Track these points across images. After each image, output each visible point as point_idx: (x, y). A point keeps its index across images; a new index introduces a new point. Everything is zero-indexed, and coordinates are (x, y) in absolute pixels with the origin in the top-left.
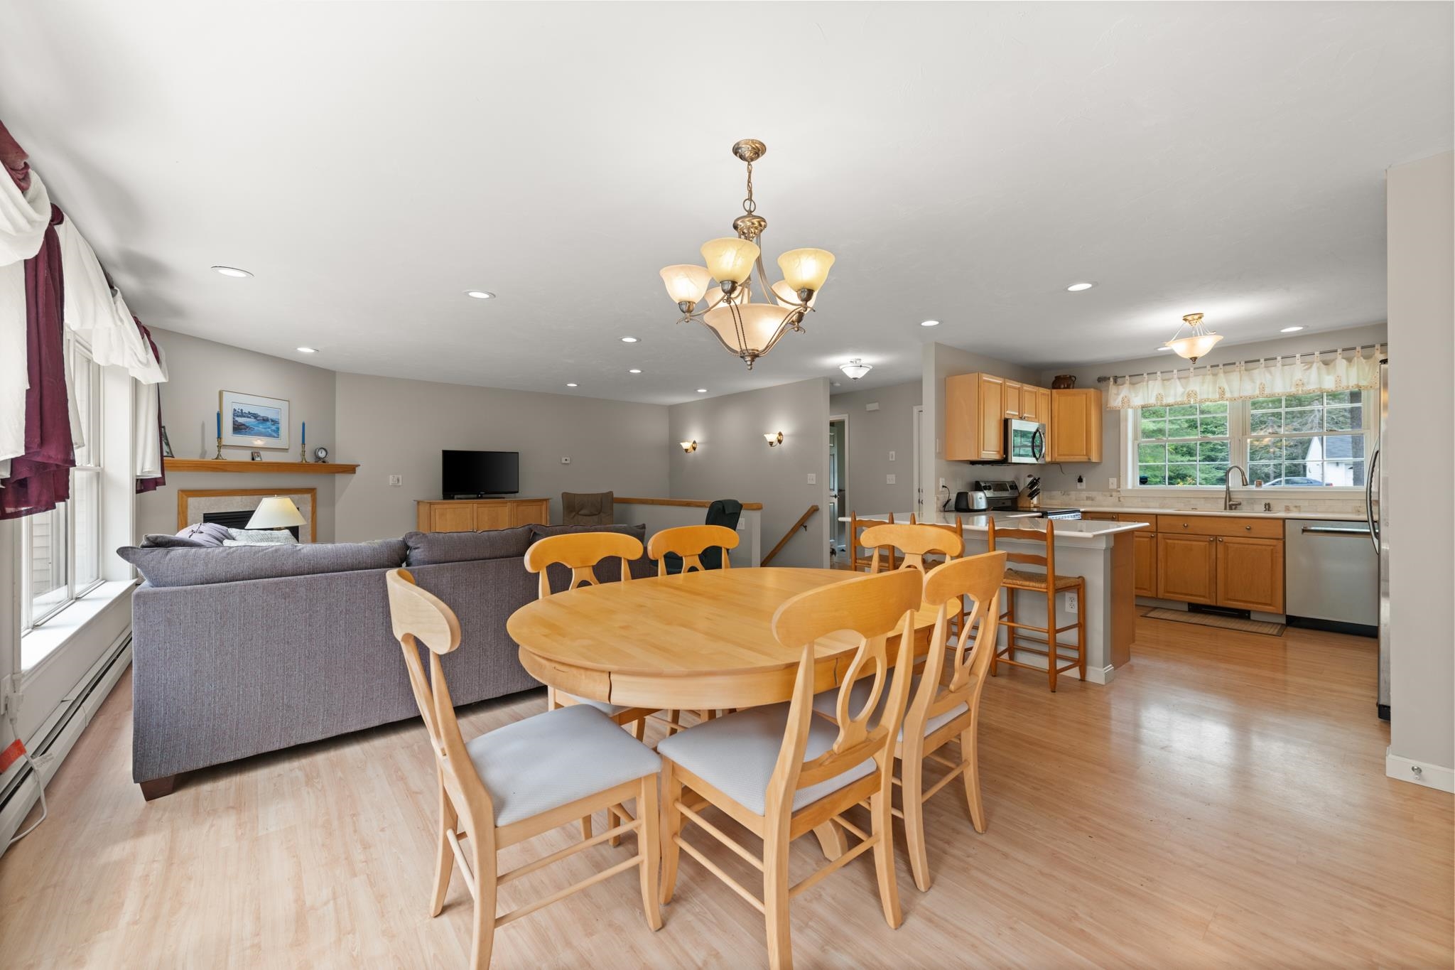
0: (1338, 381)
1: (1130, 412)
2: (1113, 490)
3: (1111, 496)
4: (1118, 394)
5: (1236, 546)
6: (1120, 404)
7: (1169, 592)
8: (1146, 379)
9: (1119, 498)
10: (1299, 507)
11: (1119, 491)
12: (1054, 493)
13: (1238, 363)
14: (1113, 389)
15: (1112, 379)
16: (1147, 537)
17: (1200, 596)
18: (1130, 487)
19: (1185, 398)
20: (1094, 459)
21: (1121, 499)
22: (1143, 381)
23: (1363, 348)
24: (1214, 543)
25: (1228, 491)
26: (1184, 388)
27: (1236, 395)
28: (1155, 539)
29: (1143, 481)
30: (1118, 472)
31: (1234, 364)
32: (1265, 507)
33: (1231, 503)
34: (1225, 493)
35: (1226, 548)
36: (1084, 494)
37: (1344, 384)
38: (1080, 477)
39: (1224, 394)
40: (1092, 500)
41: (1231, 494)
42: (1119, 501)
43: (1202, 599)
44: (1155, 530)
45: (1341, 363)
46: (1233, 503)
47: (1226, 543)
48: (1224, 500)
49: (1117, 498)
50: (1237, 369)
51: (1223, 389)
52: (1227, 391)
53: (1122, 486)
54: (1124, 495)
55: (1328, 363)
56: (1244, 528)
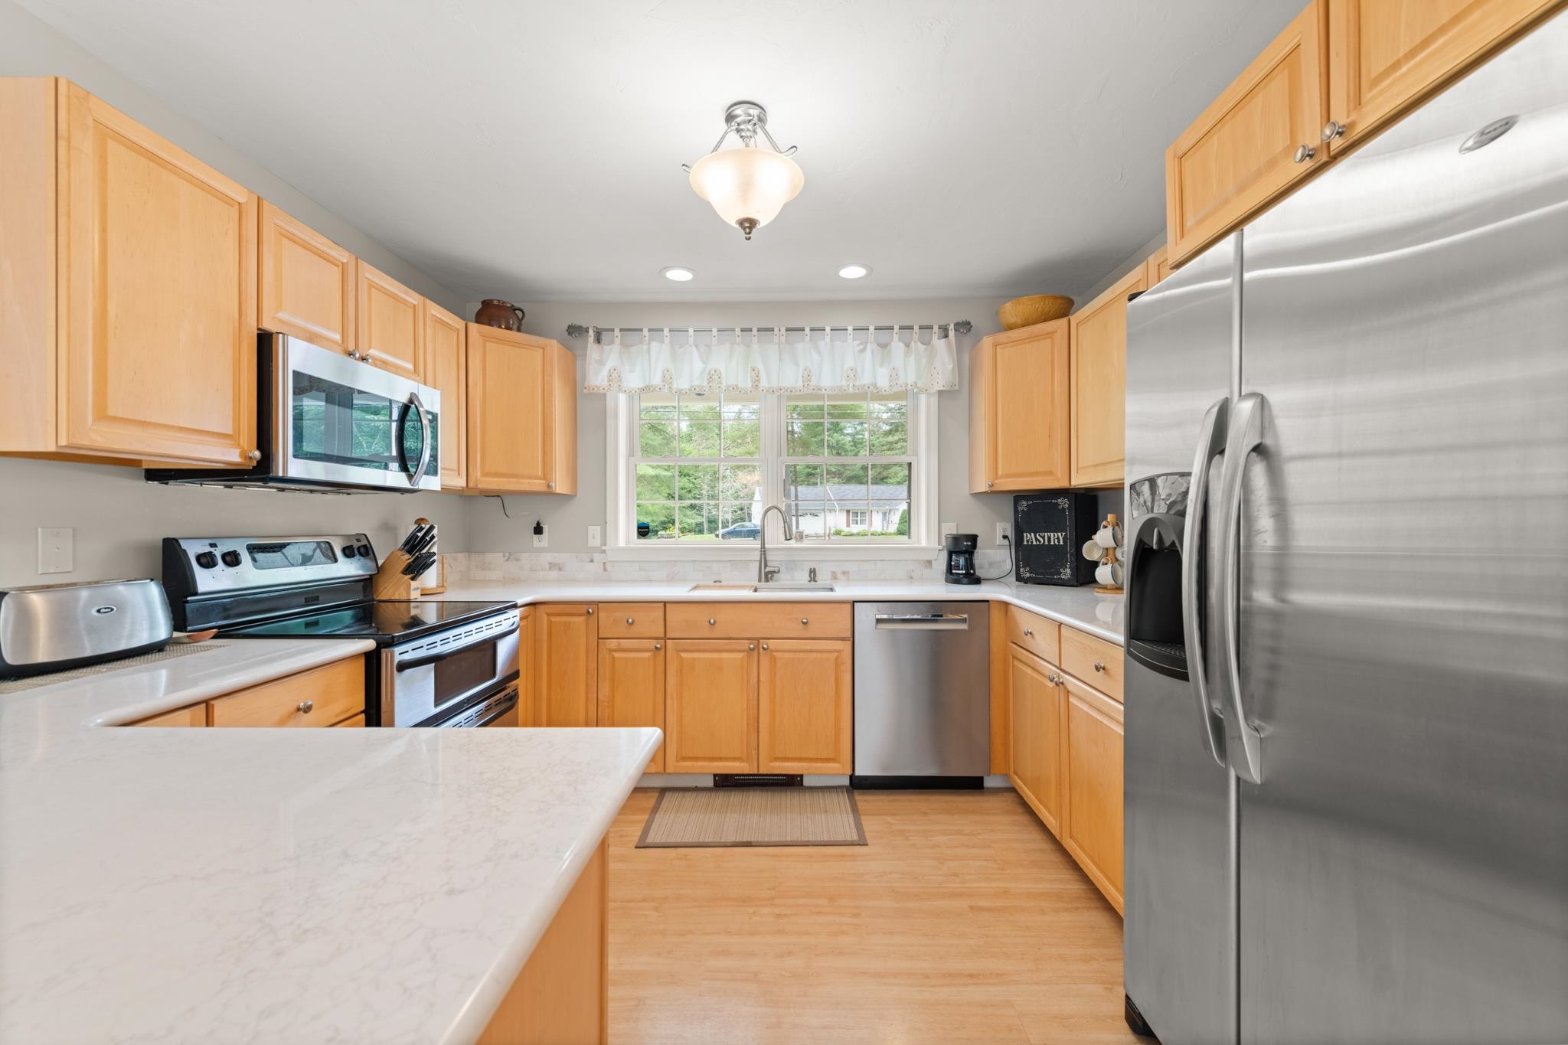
0: (893, 377)
1: (622, 399)
2: (594, 548)
3: (592, 561)
4: (602, 363)
5: (787, 655)
6: (605, 383)
7: (684, 759)
8: (647, 338)
9: (604, 563)
10: (848, 572)
11: (604, 552)
12: (490, 557)
13: (776, 329)
14: (593, 350)
15: (591, 332)
16: (647, 651)
17: (735, 759)
18: (622, 543)
19: (706, 382)
20: (560, 486)
21: (608, 567)
22: (641, 342)
23: (921, 328)
24: (756, 653)
25: (764, 551)
26: (704, 363)
27: (775, 384)
28: (663, 651)
29: (644, 531)
30: (602, 518)
31: (772, 330)
32: (810, 576)
33: (768, 569)
34: (759, 553)
35: (773, 661)
36: (547, 558)
37: (901, 381)
38: (538, 524)
39: (758, 381)
40: (560, 569)
41: (767, 553)
42: (605, 570)
43: (737, 764)
44: (662, 635)
45: (897, 346)
46: (772, 569)
47: (772, 651)
48: (758, 564)
49: (602, 565)
50: (776, 340)
51: (758, 371)
52: (763, 375)
53: (608, 542)
54: (611, 562)
55: (884, 346)
56: (800, 621)
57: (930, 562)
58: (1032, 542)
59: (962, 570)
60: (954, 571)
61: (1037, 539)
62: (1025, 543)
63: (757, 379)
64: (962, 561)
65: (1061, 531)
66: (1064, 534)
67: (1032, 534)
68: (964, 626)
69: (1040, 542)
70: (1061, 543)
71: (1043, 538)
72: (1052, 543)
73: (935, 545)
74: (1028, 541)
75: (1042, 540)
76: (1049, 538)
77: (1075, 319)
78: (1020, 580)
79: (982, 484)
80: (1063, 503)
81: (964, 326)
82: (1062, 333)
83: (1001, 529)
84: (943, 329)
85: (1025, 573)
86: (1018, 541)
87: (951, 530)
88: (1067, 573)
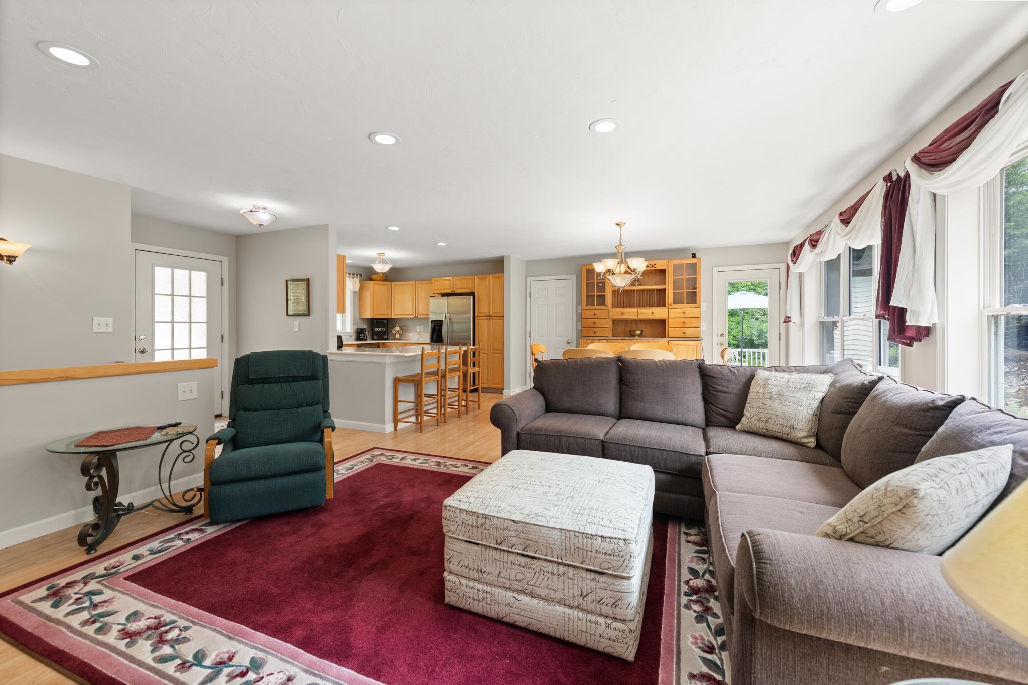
23: (353, 274)
57: (353, 334)
59: (362, 336)
60: (360, 337)
62: (375, 330)
65: (384, 327)
69: (379, 330)
70: (385, 330)
72: (382, 330)
73: (353, 331)
77: (393, 283)
78: (373, 339)
79: (369, 315)
80: (385, 321)
81: (361, 275)
82: (390, 285)
83: (365, 327)
84: (357, 275)
85: (375, 338)
86: (373, 330)
87: (356, 327)
88: (386, 337)
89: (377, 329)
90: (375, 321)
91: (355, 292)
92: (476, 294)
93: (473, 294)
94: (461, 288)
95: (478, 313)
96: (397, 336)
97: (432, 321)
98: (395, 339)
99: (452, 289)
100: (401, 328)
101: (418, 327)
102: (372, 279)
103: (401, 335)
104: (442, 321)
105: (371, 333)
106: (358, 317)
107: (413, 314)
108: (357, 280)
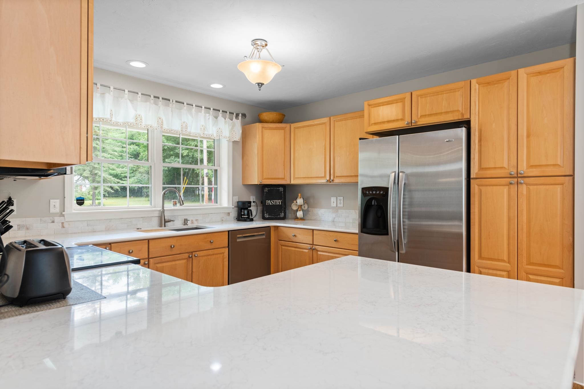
0: (219, 132)
2: (55, 214)
3: (53, 222)
5: (204, 258)
9: (63, 223)
10: (198, 220)
11: (63, 216)
13: (171, 101)
21: (66, 225)
24: (191, 259)
25: (163, 211)
27: (170, 128)
28: (147, 265)
29: (80, 202)
30: (61, 194)
31: (169, 100)
32: (185, 222)
33: (165, 220)
36: (16, 222)
42: (63, 227)
44: (147, 257)
45: (221, 119)
46: (167, 220)
47: (198, 257)
49: (60, 224)
50: (171, 105)
51: (162, 120)
52: (165, 122)
53: (65, 210)
54: (67, 222)
55: (216, 118)
56: (209, 242)
57: (229, 213)
58: (269, 204)
59: (246, 216)
60: (242, 216)
61: (271, 203)
62: (267, 204)
63: (162, 123)
64: (246, 212)
65: (280, 200)
66: (281, 200)
67: (270, 201)
68: (264, 237)
69: (272, 203)
70: (280, 204)
71: (274, 202)
72: (277, 204)
73: (231, 206)
74: (268, 203)
75: (273, 203)
76: (276, 202)
77: (293, 126)
78: (264, 218)
79: (256, 181)
80: (281, 189)
81: (244, 115)
82: (288, 129)
83: (252, 199)
84: (237, 115)
85: (267, 216)
86: (263, 203)
87: (236, 199)
88: (282, 215)
89: (269, 202)
90: (266, 190)
91: (235, 142)
92: (474, 125)
93: (466, 124)
94: (430, 115)
95: (481, 168)
96: (300, 214)
97: (364, 190)
98: (296, 218)
99: (408, 119)
100: (306, 201)
101: (333, 199)
102: (261, 121)
103: (305, 212)
104: (386, 190)
105: (260, 208)
106: (241, 183)
107: (325, 176)
108: (238, 123)
